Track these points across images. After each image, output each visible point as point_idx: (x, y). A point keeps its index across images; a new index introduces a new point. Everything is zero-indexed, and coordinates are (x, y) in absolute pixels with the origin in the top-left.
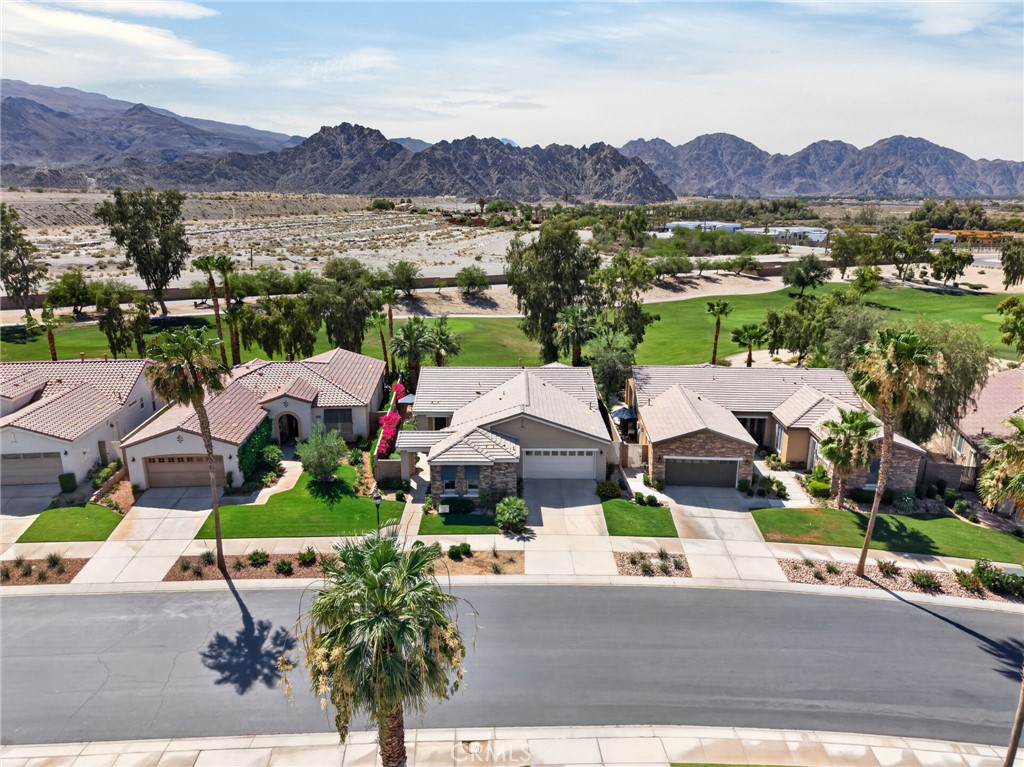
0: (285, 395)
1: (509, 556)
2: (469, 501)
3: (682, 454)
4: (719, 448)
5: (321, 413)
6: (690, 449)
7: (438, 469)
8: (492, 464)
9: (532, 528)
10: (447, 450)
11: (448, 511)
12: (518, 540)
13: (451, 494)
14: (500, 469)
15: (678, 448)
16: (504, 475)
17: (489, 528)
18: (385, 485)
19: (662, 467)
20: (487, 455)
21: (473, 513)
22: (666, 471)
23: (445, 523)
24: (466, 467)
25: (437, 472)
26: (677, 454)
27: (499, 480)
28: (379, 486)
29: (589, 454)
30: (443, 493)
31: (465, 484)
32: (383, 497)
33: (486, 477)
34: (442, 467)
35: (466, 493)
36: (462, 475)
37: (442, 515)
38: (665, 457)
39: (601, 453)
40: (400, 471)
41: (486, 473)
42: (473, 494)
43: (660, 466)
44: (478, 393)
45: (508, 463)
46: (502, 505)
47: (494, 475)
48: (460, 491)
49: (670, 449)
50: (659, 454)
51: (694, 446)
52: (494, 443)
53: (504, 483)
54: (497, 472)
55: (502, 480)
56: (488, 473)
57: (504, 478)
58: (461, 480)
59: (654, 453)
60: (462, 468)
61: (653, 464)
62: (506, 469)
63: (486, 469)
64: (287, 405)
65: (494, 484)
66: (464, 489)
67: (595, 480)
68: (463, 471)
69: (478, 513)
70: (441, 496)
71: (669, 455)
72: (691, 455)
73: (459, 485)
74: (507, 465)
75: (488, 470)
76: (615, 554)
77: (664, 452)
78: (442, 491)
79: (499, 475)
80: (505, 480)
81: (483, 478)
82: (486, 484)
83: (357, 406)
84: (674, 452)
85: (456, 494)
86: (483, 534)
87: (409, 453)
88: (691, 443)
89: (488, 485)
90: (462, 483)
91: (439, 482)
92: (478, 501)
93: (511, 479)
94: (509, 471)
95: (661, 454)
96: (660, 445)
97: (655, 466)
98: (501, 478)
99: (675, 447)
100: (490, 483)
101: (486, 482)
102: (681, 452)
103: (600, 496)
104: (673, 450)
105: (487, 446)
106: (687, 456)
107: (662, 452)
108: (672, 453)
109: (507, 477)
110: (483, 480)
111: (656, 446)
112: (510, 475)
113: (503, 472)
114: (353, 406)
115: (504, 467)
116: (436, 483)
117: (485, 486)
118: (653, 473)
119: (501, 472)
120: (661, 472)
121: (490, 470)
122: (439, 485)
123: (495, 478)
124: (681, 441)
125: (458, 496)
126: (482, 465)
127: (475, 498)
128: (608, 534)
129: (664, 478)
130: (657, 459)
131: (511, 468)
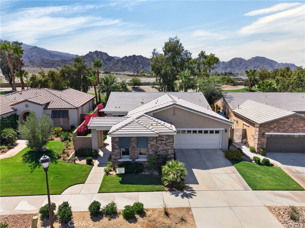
0: (26, 101)
1: (179, 214)
2: (140, 164)
3: (278, 131)
4: (302, 127)
5: (50, 112)
6: (284, 128)
7: (117, 140)
8: (157, 135)
9: (191, 186)
10: (123, 127)
11: (124, 172)
12: (183, 196)
13: (126, 159)
14: (162, 140)
15: (275, 127)
17: (157, 187)
18: (80, 154)
19: (264, 140)
20: (153, 130)
21: (143, 173)
22: (266, 143)
23: (121, 182)
24: (137, 138)
25: (116, 142)
26: (275, 131)
27: (162, 149)
28: (76, 154)
29: (217, 132)
30: (120, 158)
31: (137, 151)
32: (78, 162)
33: (152, 146)
34: (120, 138)
35: (138, 158)
36: (134, 144)
37: (119, 175)
38: (267, 133)
39: (226, 131)
40: (91, 143)
41: (152, 143)
42: (142, 159)
43: (263, 140)
44: (142, 103)
45: (168, 136)
46: (166, 167)
47: (158, 145)
48: (133, 157)
49: (270, 128)
50: (263, 131)
51: (286, 125)
52: (157, 123)
53: (165, 151)
54: (160, 142)
55: (164, 148)
56: (154, 143)
57: (165, 147)
58: (133, 148)
59: (260, 131)
60: (134, 139)
61: (258, 138)
62: (167, 140)
63: (152, 140)
64: (27, 106)
65: (158, 151)
66: (136, 155)
67: (221, 149)
68: (136, 141)
69: (147, 173)
70: (119, 160)
71: (269, 132)
72: (283, 132)
73: (132, 152)
74: (167, 137)
75: (154, 141)
76: (270, 208)
77: (266, 130)
78: (120, 157)
79: (162, 144)
80: (166, 148)
81: (150, 146)
82: (152, 151)
83: (72, 108)
84: (272, 130)
85: (130, 159)
86: (153, 191)
87: (98, 131)
88: (285, 123)
89: (154, 152)
90: (134, 151)
91: (118, 151)
92: (146, 163)
93: (170, 147)
94: (169, 141)
95: (264, 131)
96: (264, 125)
97: (260, 139)
98: (163, 147)
99: (273, 127)
100: (155, 150)
101: (152, 149)
102: (277, 130)
103: (229, 160)
104: (272, 129)
105: (152, 124)
106: (281, 133)
107: (265, 130)
108: (271, 130)
109: (167, 146)
110: (151, 148)
111: (261, 126)
112: (169, 145)
113: (164, 142)
114: (69, 108)
115: (165, 138)
116: (115, 151)
117: (151, 152)
118: (258, 144)
119: (163, 142)
120: (263, 144)
121: (155, 141)
122: (118, 152)
123: (158, 147)
124: (277, 123)
125: (131, 160)
126: (149, 137)
127: (144, 162)
128: (251, 189)
129: (265, 147)
130: (262, 135)
131: (170, 139)
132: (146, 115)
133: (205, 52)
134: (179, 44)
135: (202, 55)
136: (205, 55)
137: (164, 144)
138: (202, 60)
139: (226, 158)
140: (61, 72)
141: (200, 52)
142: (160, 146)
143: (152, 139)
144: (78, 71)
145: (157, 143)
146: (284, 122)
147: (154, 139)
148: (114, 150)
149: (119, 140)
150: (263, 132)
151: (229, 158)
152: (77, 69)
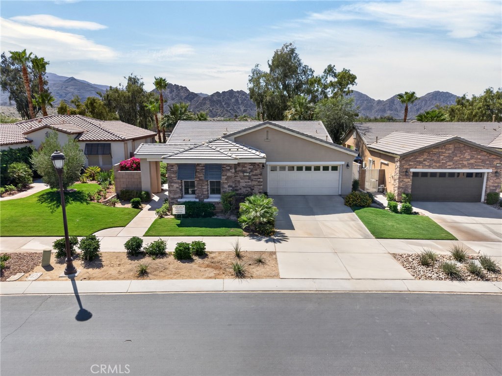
0: (46, 127)
1: (256, 257)
2: (211, 205)
3: (430, 167)
4: (468, 160)
5: (82, 146)
6: (439, 162)
7: (175, 168)
8: (236, 162)
9: (283, 231)
10: (186, 151)
11: (183, 212)
12: (267, 241)
13: (191, 198)
14: (244, 172)
15: (425, 160)
16: (249, 178)
17: (232, 230)
18: (123, 196)
19: (409, 181)
20: (230, 155)
21: (216, 217)
22: (412, 185)
24: (206, 166)
25: (174, 173)
26: (424, 166)
27: (244, 184)
28: (118, 197)
29: (335, 168)
30: (182, 197)
31: (207, 187)
32: (119, 205)
33: (228, 178)
34: (180, 165)
35: (208, 197)
36: (201, 176)
38: (412, 170)
39: (348, 165)
40: (140, 182)
41: (229, 174)
42: (215, 199)
43: (406, 180)
45: (253, 164)
46: (247, 204)
47: (238, 179)
48: (200, 195)
49: (417, 162)
50: (406, 167)
51: (442, 157)
52: (237, 148)
53: (249, 188)
54: (241, 174)
55: (247, 184)
56: (231, 175)
57: (249, 182)
58: (201, 182)
59: (401, 166)
60: (201, 168)
61: (399, 178)
62: (251, 171)
63: (229, 170)
64: (47, 134)
65: (238, 188)
66: (204, 193)
67: (340, 195)
68: (204, 171)
69: (220, 217)
70: (179, 200)
71: (416, 168)
72: (439, 168)
73: (199, 188)
74: (252, 167)
75: (231, 171)
76: (394, 255)
77: (411, 165)
78: (181, 195)
79: (243, 177)
80: (250, 184)
81: (226, 179)
82: (230, 186)
83: (116, 140)
84: (421, 165)
85: (196, 198)
86: (224, 236)
87: (150, 162)
88: (440, 154)
89: (231, 188)
90: (202, 186)
91: (178, 186)
92: (220, 205)
93: (257, 182)
94: (254, 173)
95: (408, 167)
96: (407, 157)
97: (401, 179)
98: (246, 182)
99: (422, 159)
100: (233, 186)
101: (228, 184)
102: (429, 164)
103: (350, 207)
104: (420, 162)
105: (230, 149)
106: (434, 169)
107: (409, 165)
108: (419, 165)
109: (252, 180)
110: (226, 181)
111: (403, 159)
112: (255, 179)
113: (248, 174)
114: (112, 140)
115: (249, 168)
116: (173, 186)
117: (228, 189)
118: (399, 188)
119: (245, 174)
120: (407, 187)
121: (233, 171)
122: (177, 188)
123: (239, 182)
124: (429, 153)
125: (197, 200)
126: (224, 164)
127: (218, 203)
128: (374, 237)
129: (410, 192)
130: (404, 173)
131: (256, 170)
132: (223, 139)
133: (334, 66)
134: (294, 55)
135: (330, 70)
136: (335, 71)
137: (248, 177)
138: (331, 79)
139: (345, 205)
140: (105, 99)
141: (326, 67)
142: (241, 181)
143: (229, 168)
144: (132, 96)
145: (237, 176)
146: (439, 152)
147: (231, 169)
148: (172, 184)
149: (179, 168)
150: (407, 169)
151: (350, 204)
152: (130, 94)
